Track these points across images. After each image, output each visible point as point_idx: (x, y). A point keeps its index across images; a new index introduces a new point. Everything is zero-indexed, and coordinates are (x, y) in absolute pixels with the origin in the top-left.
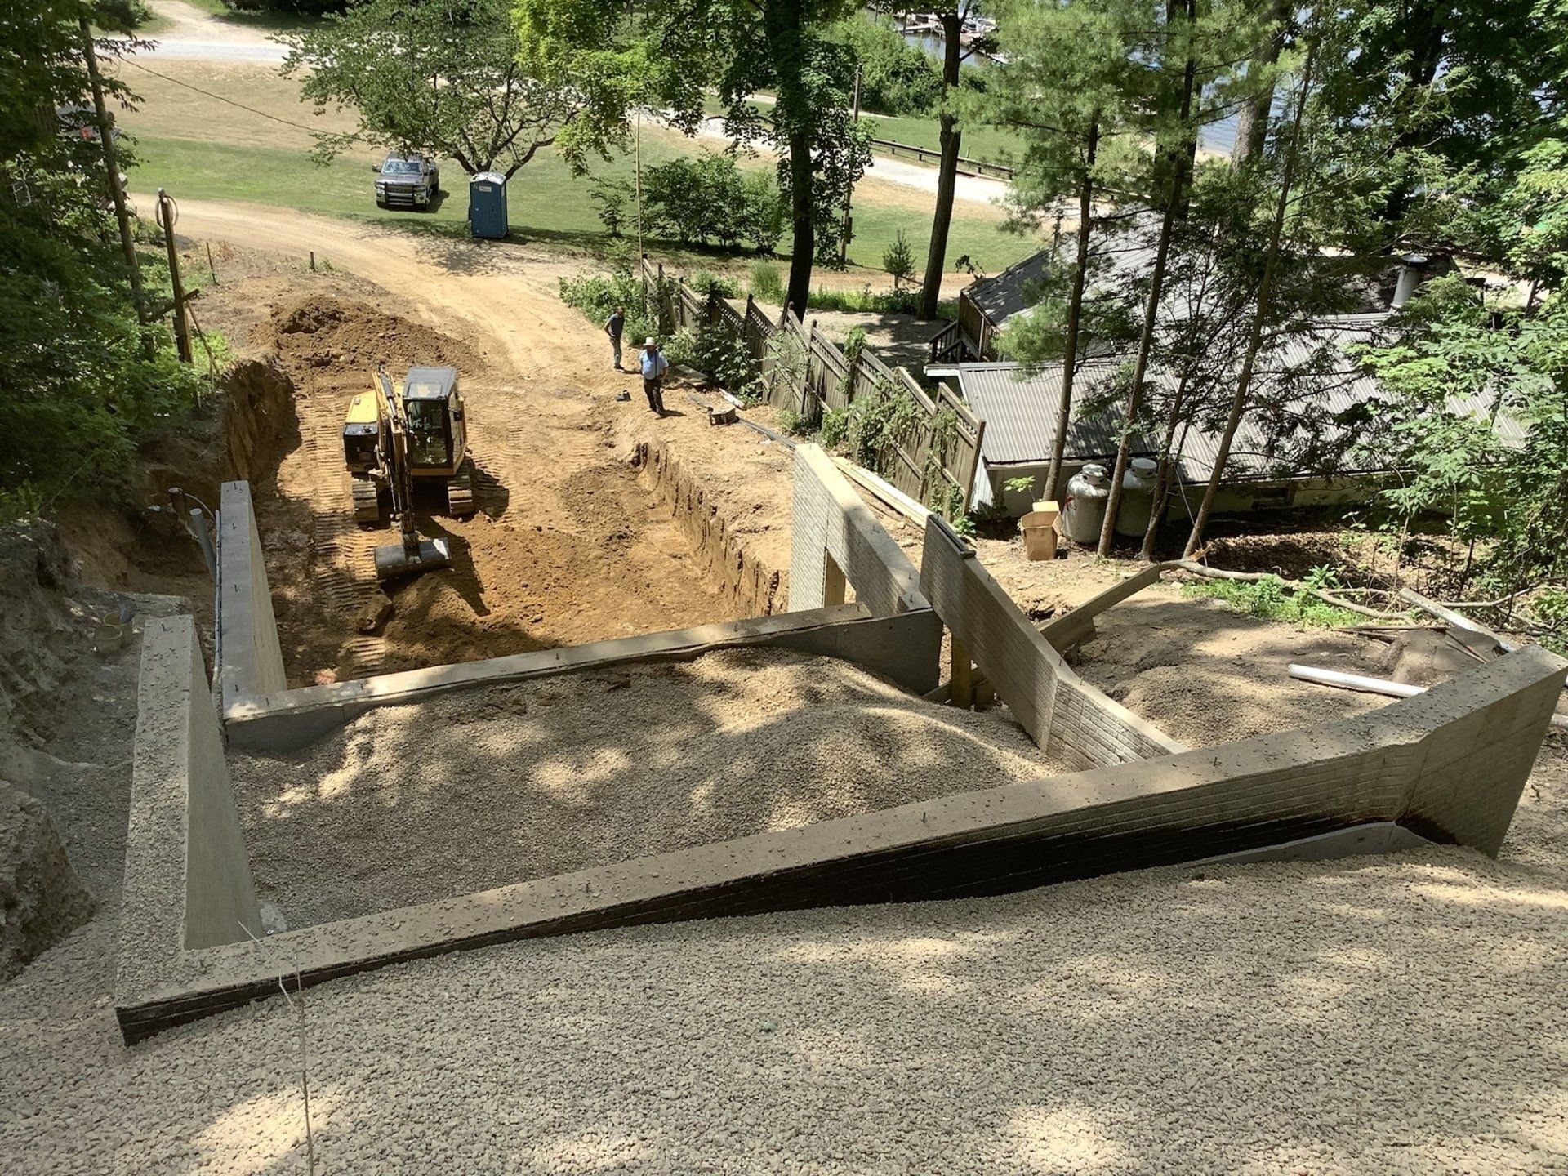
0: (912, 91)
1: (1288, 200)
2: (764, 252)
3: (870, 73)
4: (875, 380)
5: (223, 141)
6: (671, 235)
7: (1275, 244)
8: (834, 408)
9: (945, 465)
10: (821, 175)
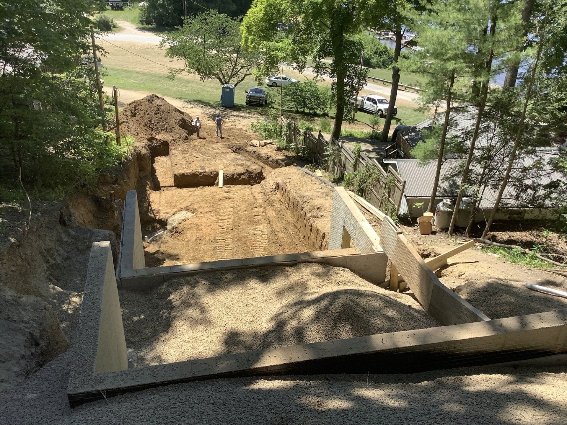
0: (382, 60)
1: (528, 104)
2: (325, 115)
3: (367, 52)
4: (364, 164)
5: (137, 70)
6: (292, 108)
7: (523, 120)
8: (349, 173)
9: (390, 197)
10: (347, 88)
